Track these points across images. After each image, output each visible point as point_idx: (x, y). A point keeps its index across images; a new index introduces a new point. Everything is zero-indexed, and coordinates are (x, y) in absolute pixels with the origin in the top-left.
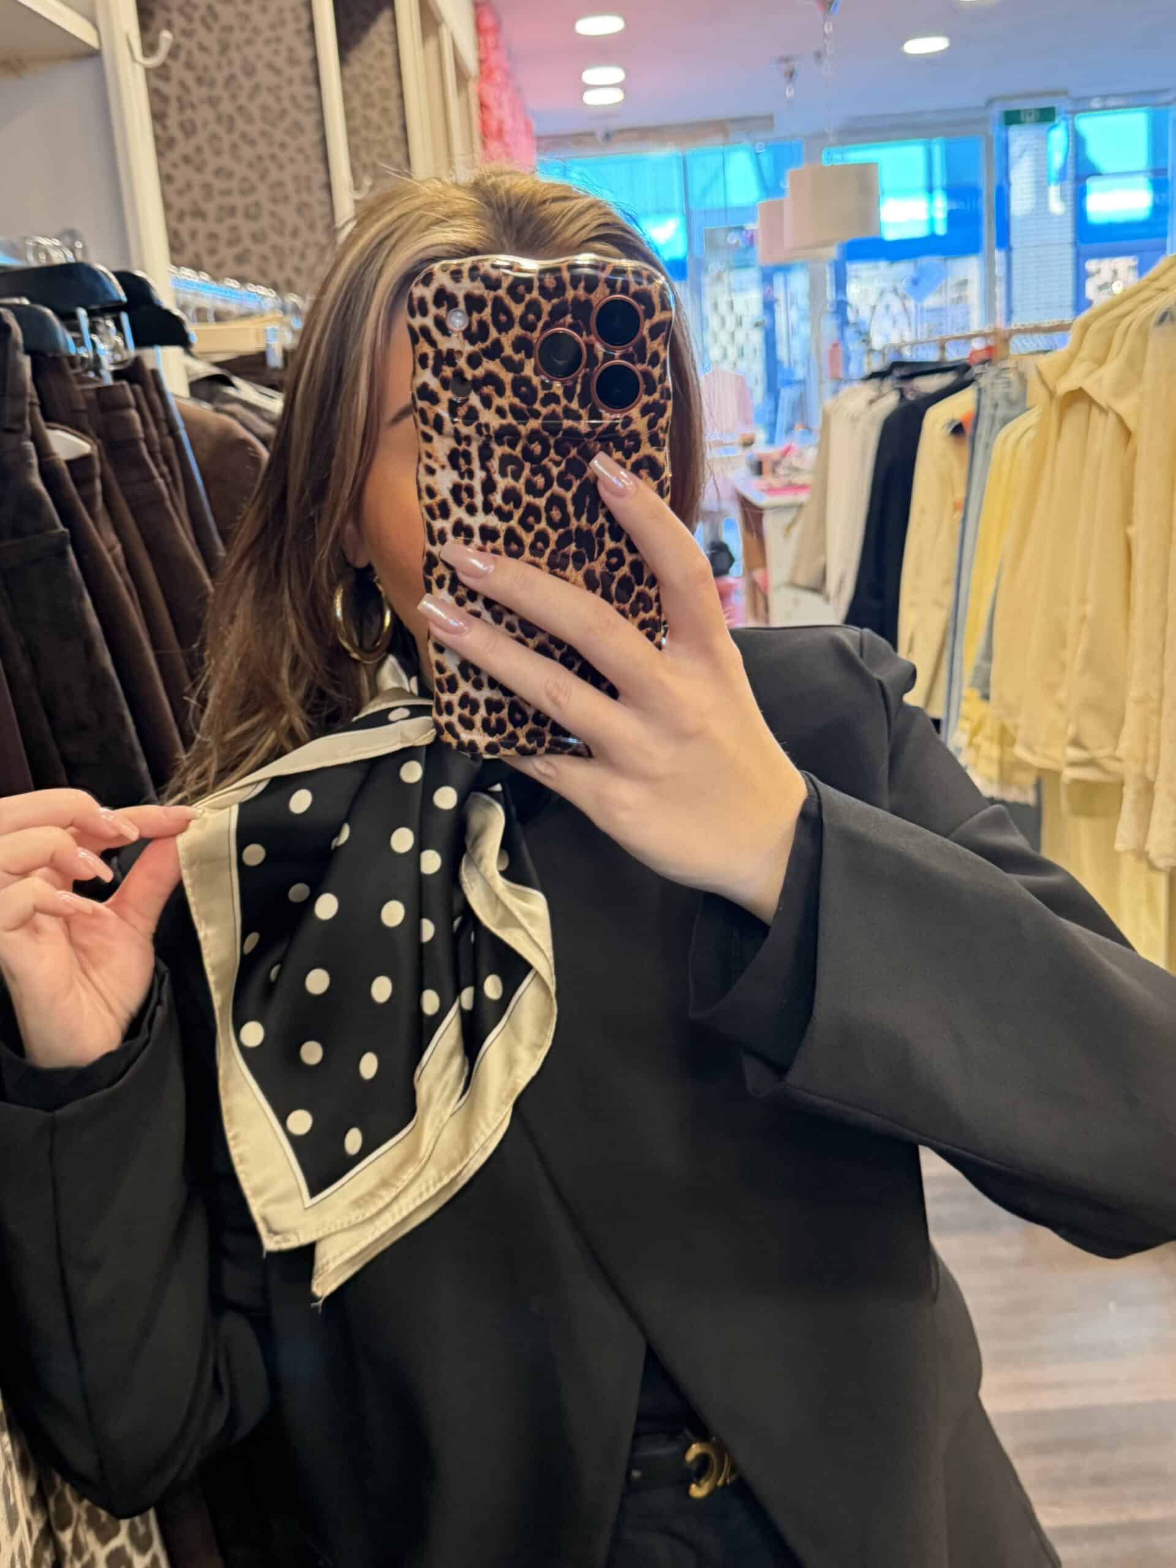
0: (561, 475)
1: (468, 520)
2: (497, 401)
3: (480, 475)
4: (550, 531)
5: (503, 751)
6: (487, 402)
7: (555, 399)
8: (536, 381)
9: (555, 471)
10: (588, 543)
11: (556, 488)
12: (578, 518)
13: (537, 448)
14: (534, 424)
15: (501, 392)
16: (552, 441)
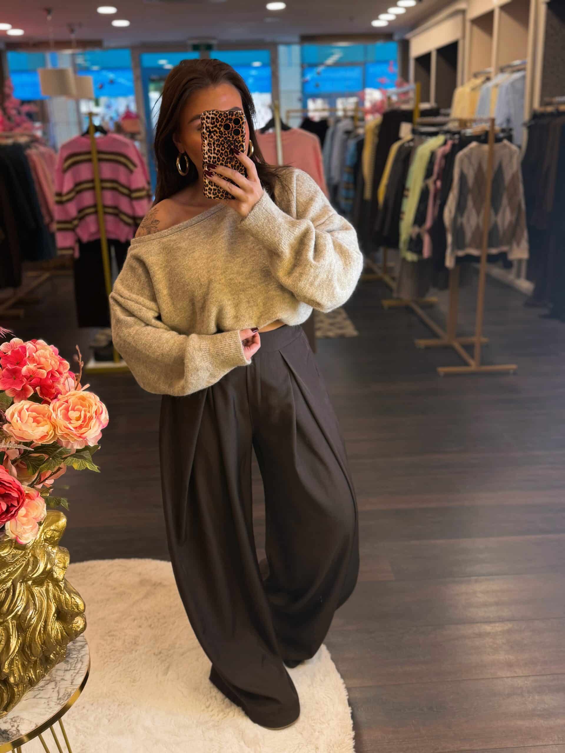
0: (227, 147)
1: (211, 155)
2: (216, 135)
3: (213, 147)
4: (225, 157)
5: (216, 198)
6: (214, 135)
7: (226, 135)
8: (223, 131)
9: (226, 147)
10: (232, 159)
11: (226, 149)
12: (230, 154)
13: (223, 142)
14: (223, 139)
15: (217, 133)
16: (225, 141)
